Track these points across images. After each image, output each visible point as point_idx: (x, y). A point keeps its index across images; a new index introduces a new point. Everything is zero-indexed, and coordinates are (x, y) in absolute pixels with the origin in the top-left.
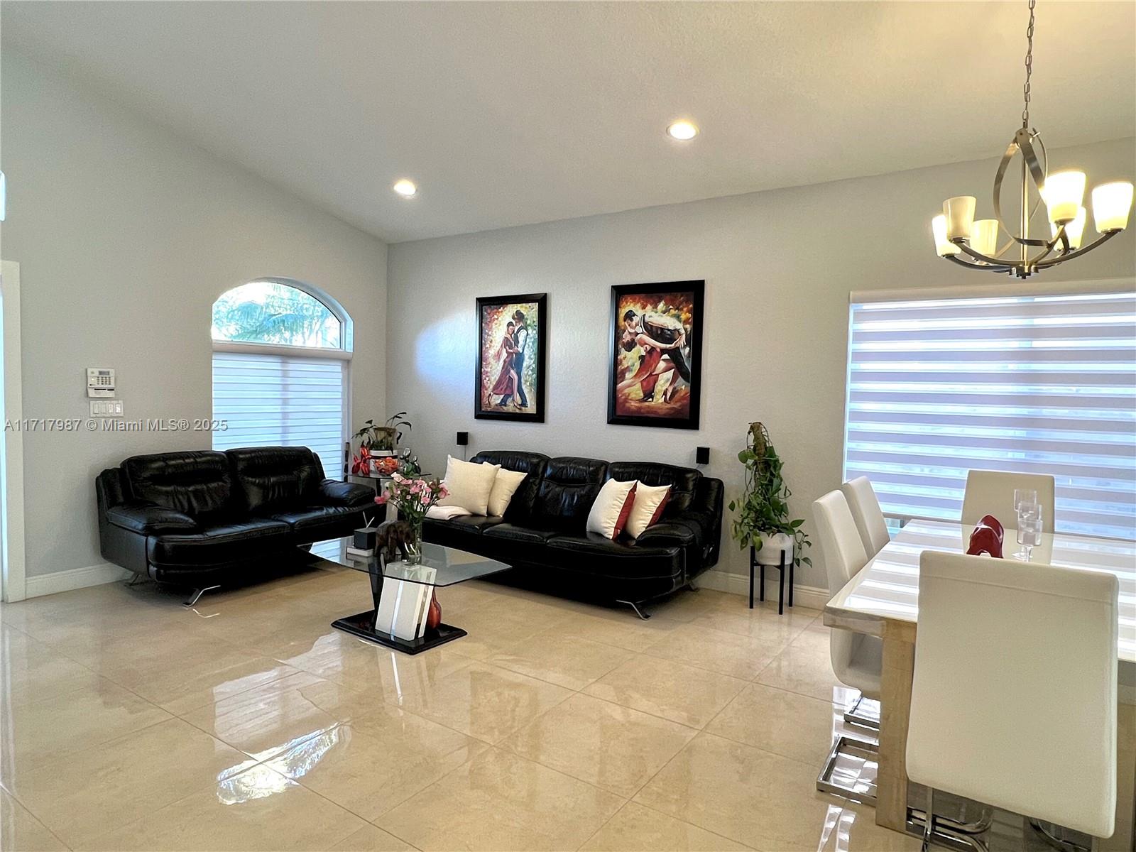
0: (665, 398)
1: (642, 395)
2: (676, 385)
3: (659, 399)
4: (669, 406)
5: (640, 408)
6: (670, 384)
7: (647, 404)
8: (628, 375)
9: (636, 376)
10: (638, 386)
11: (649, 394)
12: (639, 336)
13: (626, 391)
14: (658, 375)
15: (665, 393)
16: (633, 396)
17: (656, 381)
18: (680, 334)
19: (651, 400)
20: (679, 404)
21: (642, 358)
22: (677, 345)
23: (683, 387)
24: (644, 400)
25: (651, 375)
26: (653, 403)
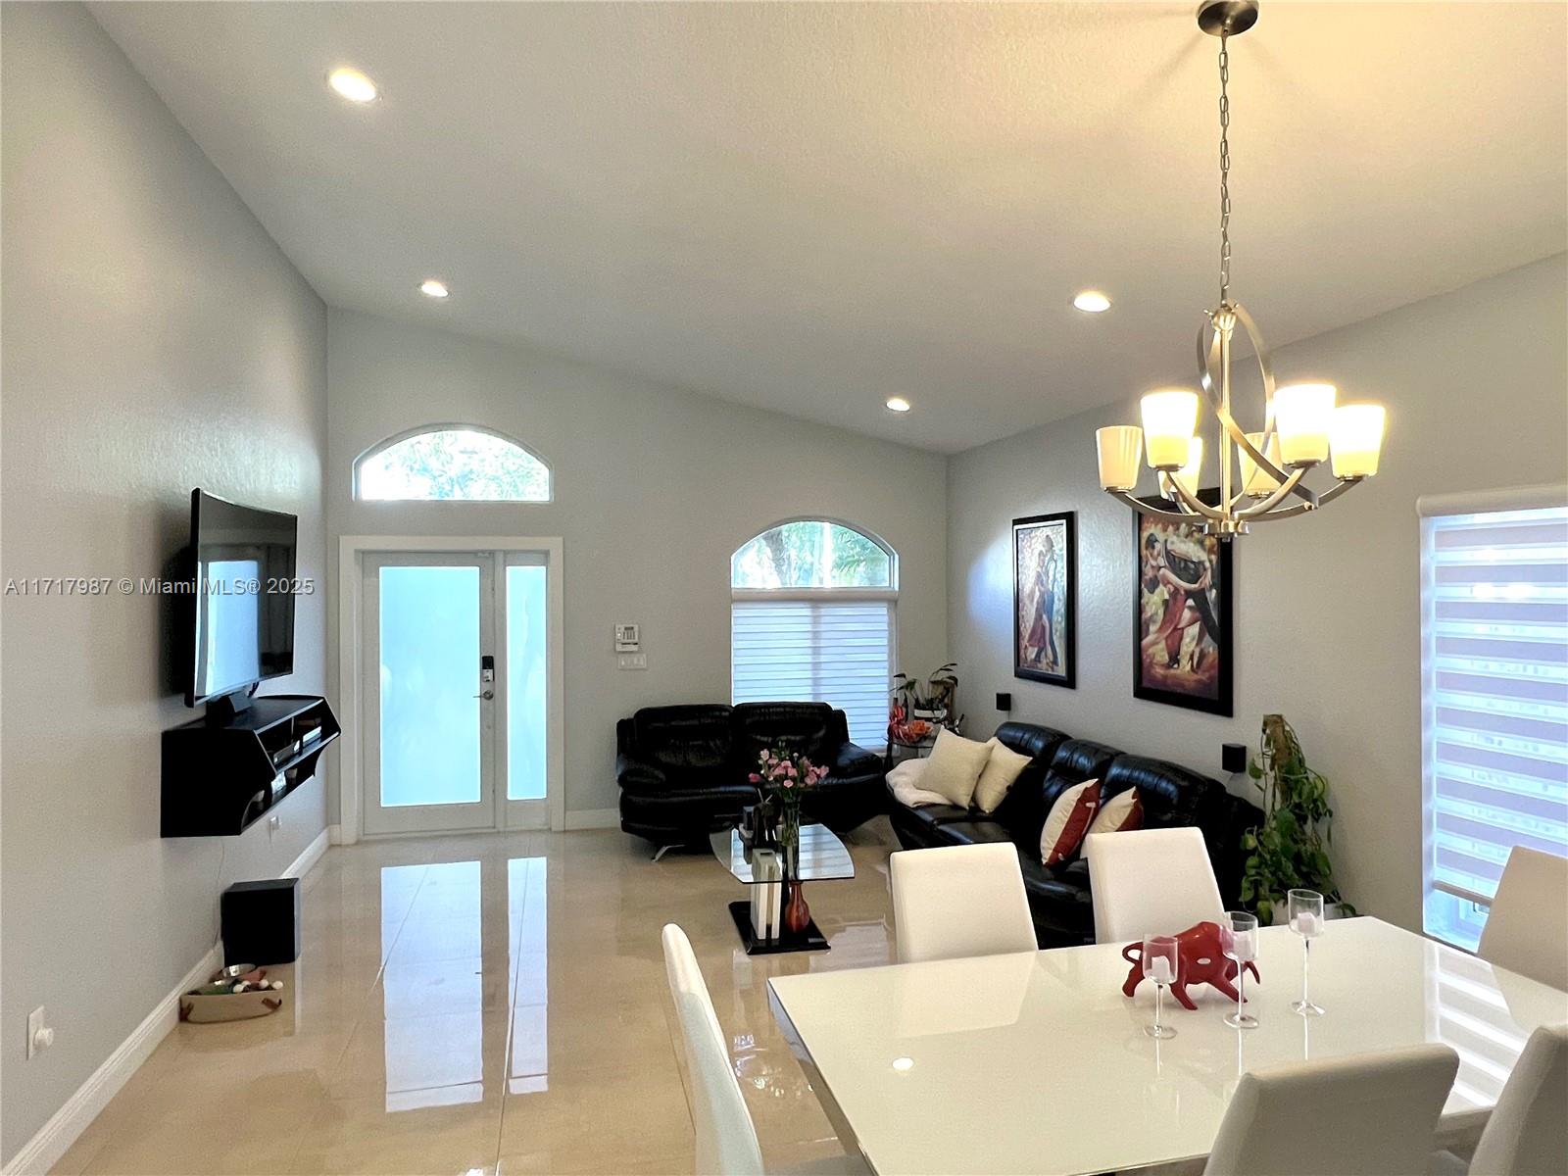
0: (1192, 666)
1: (1167, 657)
2: (1203, 646)
3: (1185, 665)
4: (1196, 677)
5: (1165, 677)
6: (1197, 645)
7: (1172, 671)
8: (1153, 628)
9: (1160, 628)
10: (1162, 645)
11: (1174, 659)
12: (1162, 570)
13: (1151, 651)
14: (1183, 629)
15: (1192, 658)
16: (1158, 658)
17: (1181, 638)
18: (1205, 569)
19: (1176, 666)
20: (1207, 675)
21: (1166, 602)
22: (1203, 585)
23: (1211, 649)
24: (1169, 666)
25: (1175, 629)
26: (1179, 671)
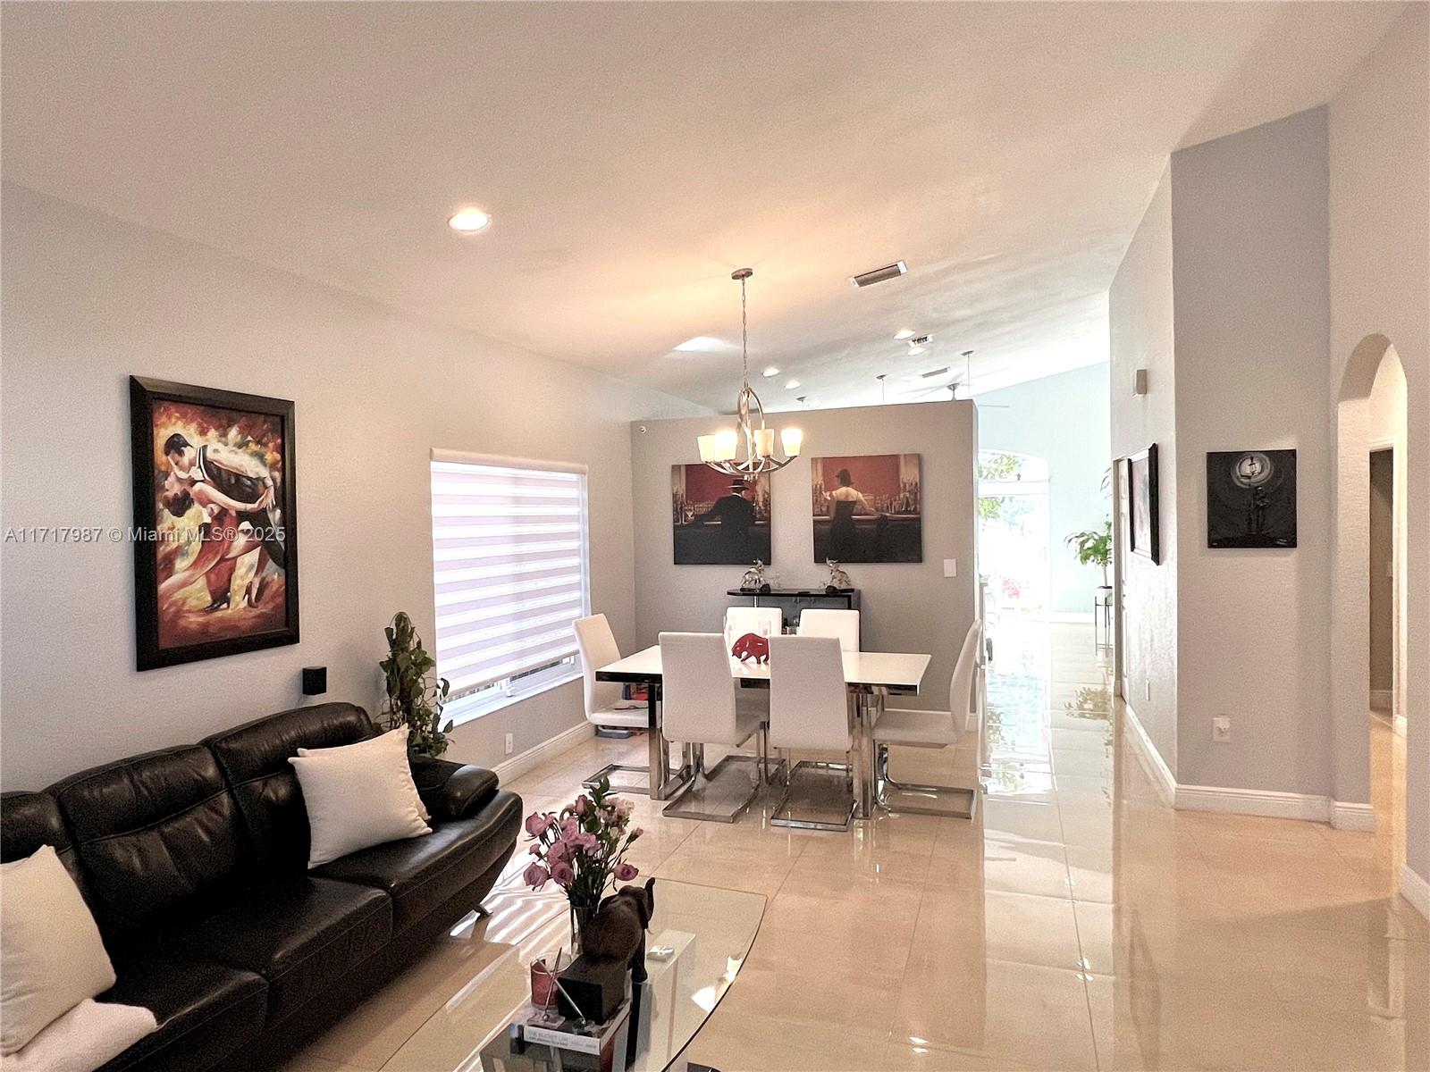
0: (249, 600)
1: (209, 599)
2: (264, 574)
3: (239, 602)
4: (255, 612)
5: (206, 626)
6: (256, 574)
7: (219, 614)
8: (181, 564)
9: (195, 564)
10: (201, 582)
11: (221, 596)
12: (198, 486)
13: (178, 595)
14: (235, 558)
15: (248, 591)
16: (192, 603)
17: (232, 570)
18: (266, 487)
19: (225, 605)
20: (271, 606)
22: (263, 506)
23: (276, 577)
24: (213, 608)
25: (222, 559)
26: (230, 611)
